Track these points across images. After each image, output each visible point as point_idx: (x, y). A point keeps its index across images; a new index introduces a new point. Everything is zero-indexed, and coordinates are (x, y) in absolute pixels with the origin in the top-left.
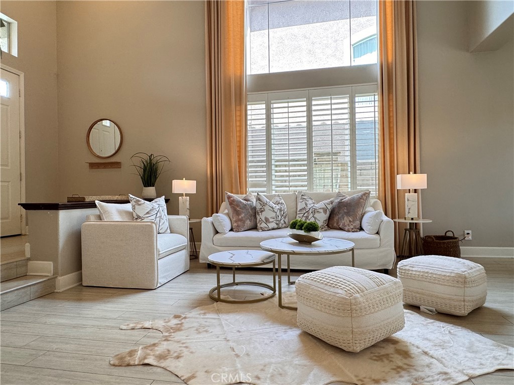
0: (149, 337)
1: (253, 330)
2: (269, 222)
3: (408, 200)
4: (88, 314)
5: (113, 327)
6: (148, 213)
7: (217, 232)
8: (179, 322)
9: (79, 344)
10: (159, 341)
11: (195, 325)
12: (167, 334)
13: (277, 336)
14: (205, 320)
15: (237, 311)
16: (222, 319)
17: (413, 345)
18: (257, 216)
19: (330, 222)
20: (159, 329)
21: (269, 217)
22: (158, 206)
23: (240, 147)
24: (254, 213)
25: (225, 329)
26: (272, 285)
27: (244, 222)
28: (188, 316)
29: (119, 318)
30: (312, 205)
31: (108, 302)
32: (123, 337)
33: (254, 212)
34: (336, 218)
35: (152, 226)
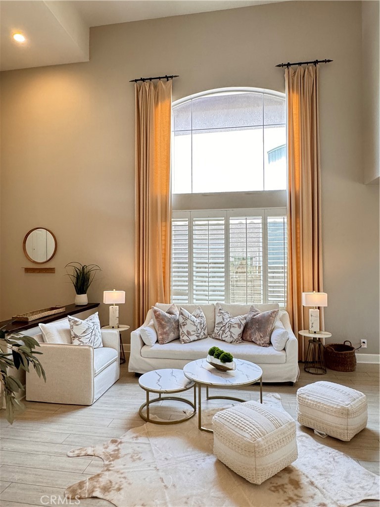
0: (92, 466)
1: (178, 457)
2: (191, 335)
3: (311, 316)
4: (37, 438)
5: (61, 454)
6: (84, 332)
7: (144, 344)
8: (116, 448)
9: (36, 475)
10: (102, 471)
11: (130, 451)
12: (107, 462)
13: (198, 465)
14: (138, 445)
15: (164, 434)
16: (151, 444)
17: (304, 474)
18: (180, 328)
19: (244, 335)
20: (101, 457)
21: (190, 331)
22: (92, 324)
23: (165, 259)
24: (178, 326)
25: (155, 456)
26: (193, 403)
27: (168, 335)
28: (123, 440)
29: (64, 443)
30: (229, 319)
31: (52, 422)
32: (71, 466)
33: (177, 324)
34: (249, 332)
35: (90, 350)
